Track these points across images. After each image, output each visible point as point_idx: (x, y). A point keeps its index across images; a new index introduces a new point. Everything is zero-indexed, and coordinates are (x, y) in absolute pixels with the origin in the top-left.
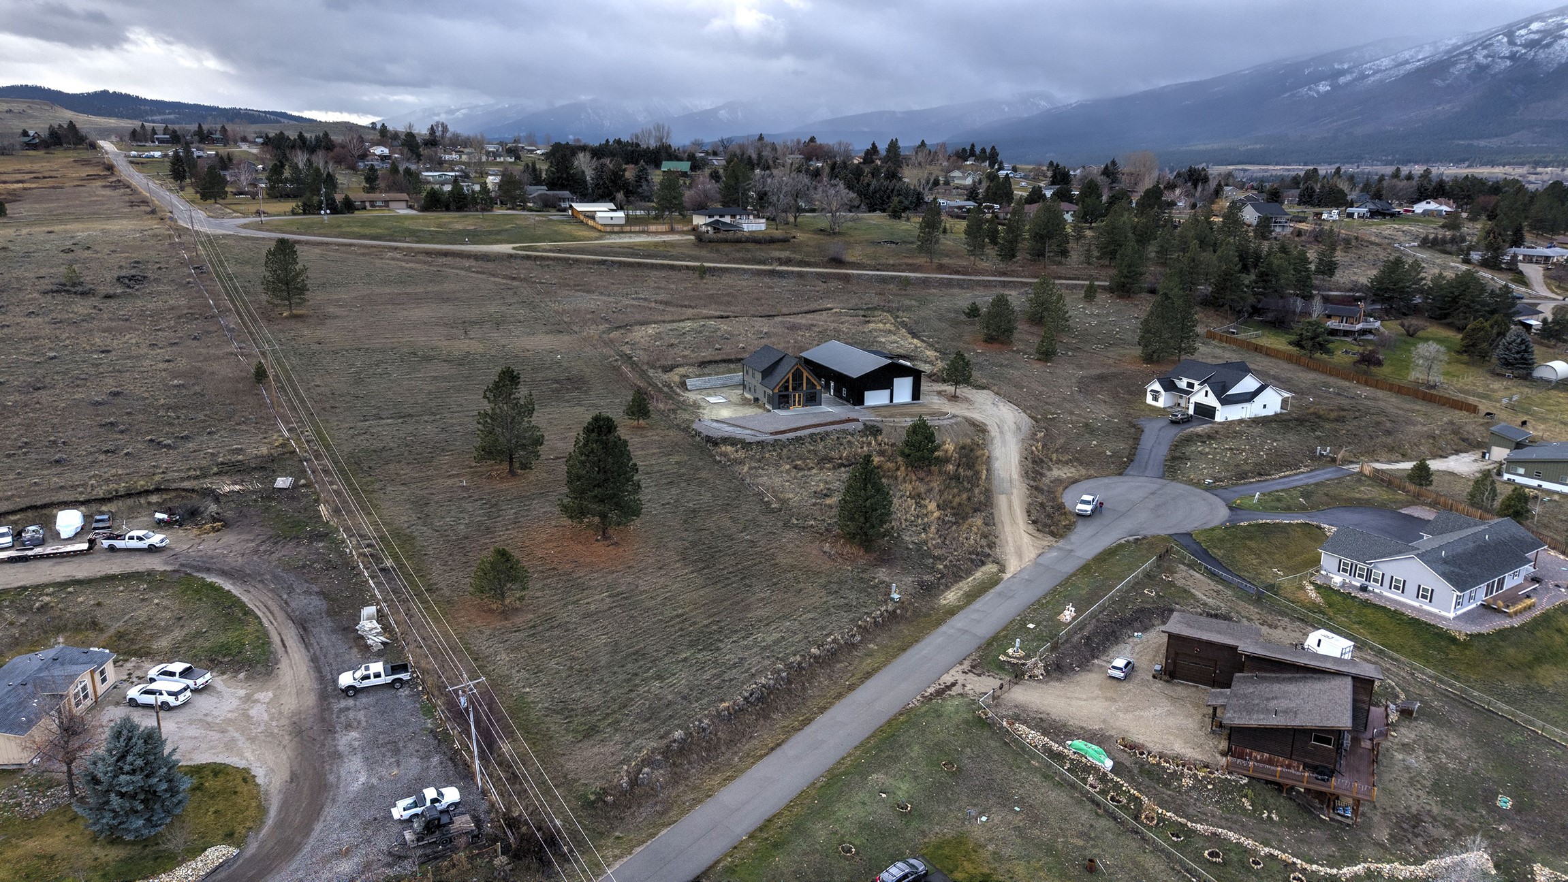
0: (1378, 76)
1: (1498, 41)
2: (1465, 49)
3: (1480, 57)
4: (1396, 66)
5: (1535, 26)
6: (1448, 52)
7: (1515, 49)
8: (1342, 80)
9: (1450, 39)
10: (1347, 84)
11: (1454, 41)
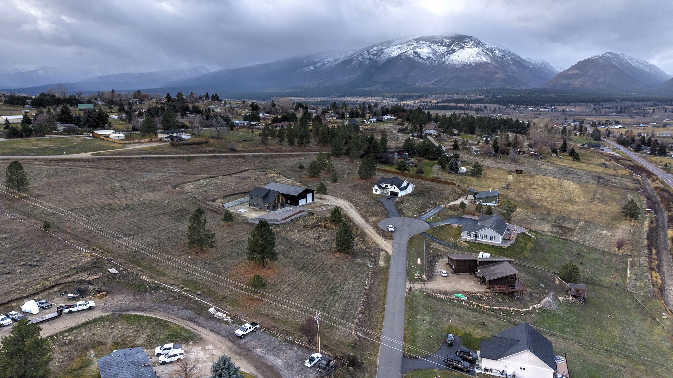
0: (329, 64)
1: (365, 53)
2: (355, 55)
3: (360, 58)
4: (334, 61)
5: (375, 48)
6: (350, 56)
7: (370, 56)
8: (317, 65)
9: (350, 52)
10: (320, 67)
11: (351, 52)
